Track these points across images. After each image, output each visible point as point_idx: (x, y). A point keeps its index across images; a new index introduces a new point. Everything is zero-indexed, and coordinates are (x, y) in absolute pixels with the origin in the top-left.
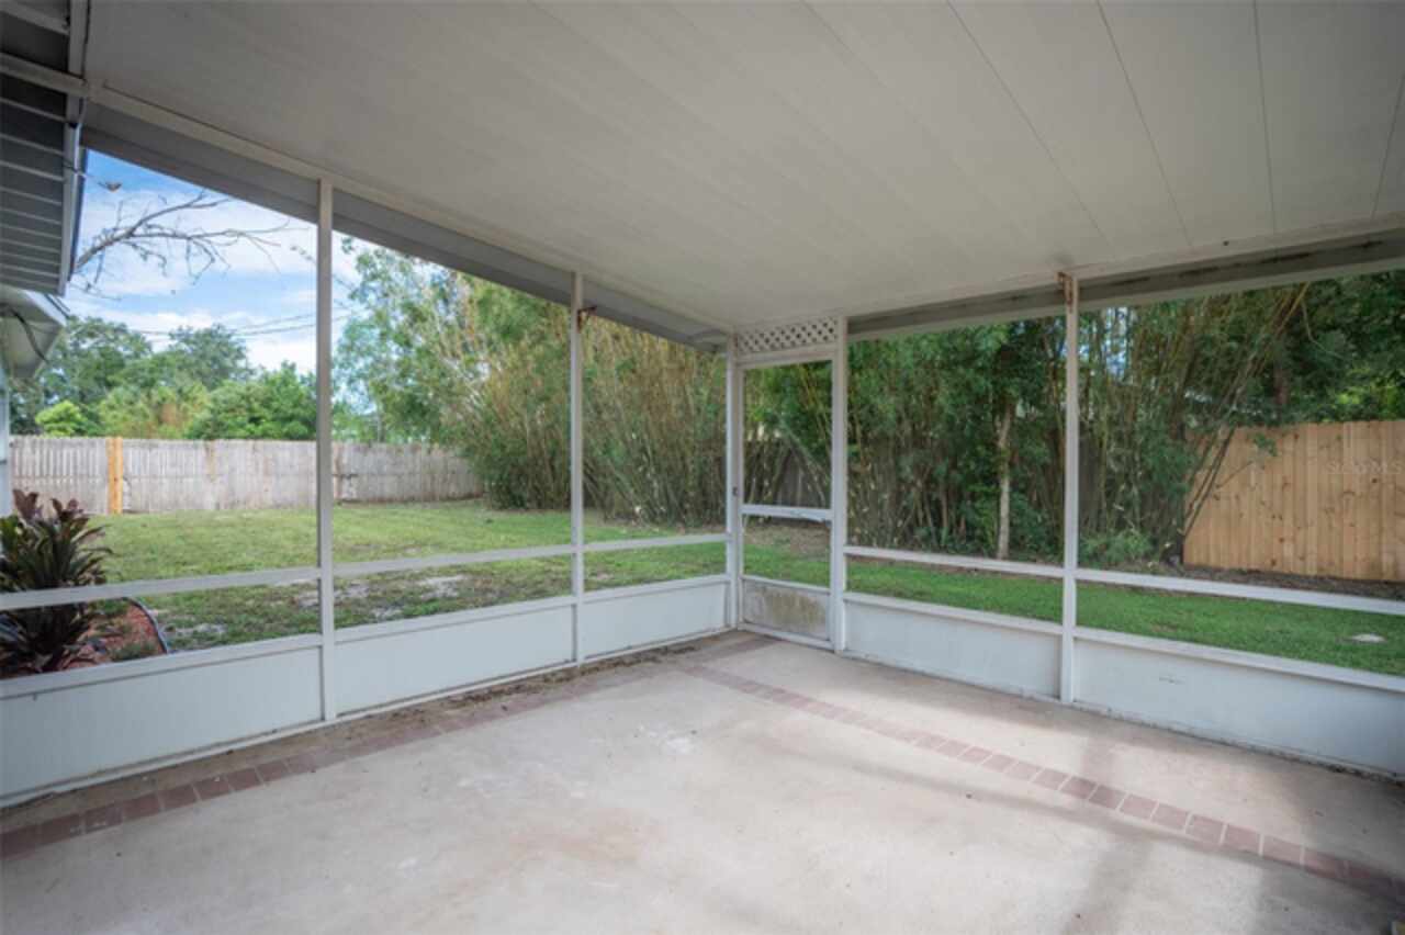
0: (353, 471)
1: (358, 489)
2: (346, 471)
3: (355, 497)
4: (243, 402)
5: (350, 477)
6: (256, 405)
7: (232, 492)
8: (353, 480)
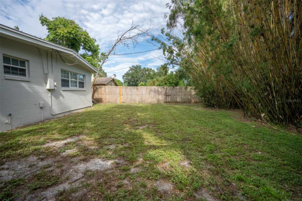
0: (169, 94)
1: (171, 99)
2: (167, 94)
3: (170, 101)
4: (164, 80)
5: (168, 96)
6: (166, 81)
7: (142, 99)
8: (170, 97)
